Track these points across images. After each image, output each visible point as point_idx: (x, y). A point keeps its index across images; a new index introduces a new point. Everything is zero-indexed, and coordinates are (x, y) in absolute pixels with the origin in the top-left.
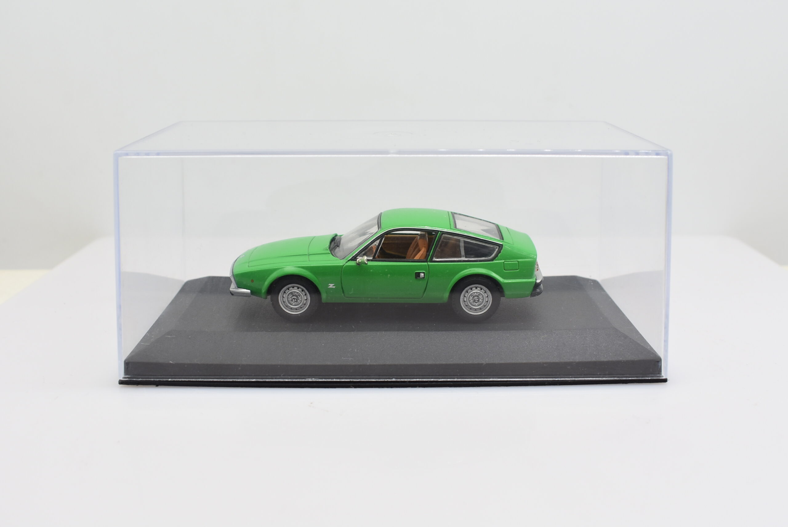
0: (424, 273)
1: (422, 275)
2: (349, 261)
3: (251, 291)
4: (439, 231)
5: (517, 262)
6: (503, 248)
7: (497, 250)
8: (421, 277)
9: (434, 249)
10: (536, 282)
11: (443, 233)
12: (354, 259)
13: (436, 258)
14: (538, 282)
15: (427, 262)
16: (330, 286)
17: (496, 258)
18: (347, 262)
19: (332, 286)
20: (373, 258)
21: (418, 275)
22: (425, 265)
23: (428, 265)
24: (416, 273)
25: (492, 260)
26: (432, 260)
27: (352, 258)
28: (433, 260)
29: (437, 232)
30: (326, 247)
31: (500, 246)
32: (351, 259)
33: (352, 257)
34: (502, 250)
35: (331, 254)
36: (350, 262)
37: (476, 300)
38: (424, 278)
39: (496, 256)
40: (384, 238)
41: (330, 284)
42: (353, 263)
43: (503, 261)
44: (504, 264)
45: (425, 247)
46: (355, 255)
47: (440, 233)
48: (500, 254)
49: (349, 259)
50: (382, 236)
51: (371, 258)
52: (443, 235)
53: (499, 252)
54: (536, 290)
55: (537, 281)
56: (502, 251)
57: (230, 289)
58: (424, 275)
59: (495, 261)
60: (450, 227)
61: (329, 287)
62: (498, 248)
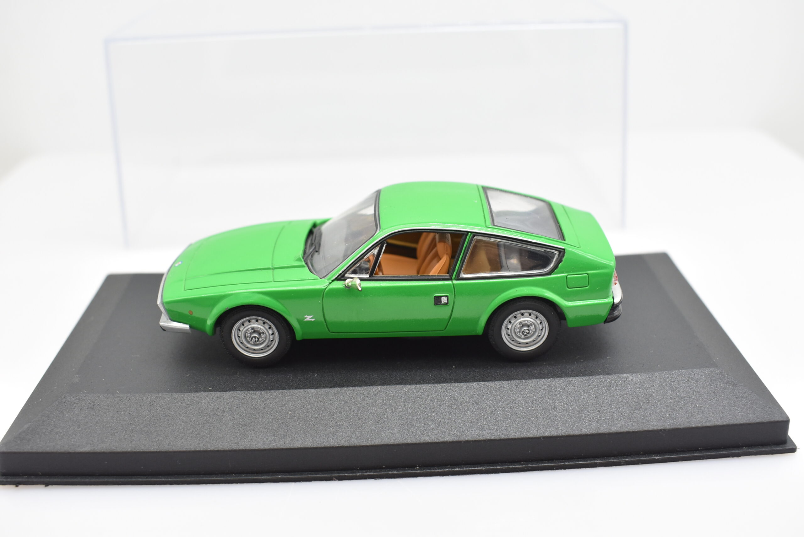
0: (447, 296)
1: (445, 300)
2: (333, 281)
3: (190, 327)
4: (468, 232)
5: (586, 275)
6: (565, 255)
7: (556, 257)
8: (442, 302)
9: (461, 260)
10: (614, 303)
11: (475, 234)
12: (341, 277)
13: (464, 274)
14: (617, 303)
15: (450, 279)
16: (306, 318)
17: (555, 271)
18: (330, 283)
19: (310, 319)
20: (370, 277)
21: (437, 300)
22: (449, 285)
23: (453, 284)
24: (435, 297)
25: (550, 273)
26: (459, 277)
27: (338, 276)
28: (461, 276)
29: (466, 233)
30: (299, 255)
31: (562, 252)
32: (336, 278)
33: (338, 274)
34: (565, 257)
35: (306, 268)
36: (336, 282)
37: (525, 332)
38: (447, 304)
39: (556, 267)
40: (385, 245)
41: (306, 316)
42: (339, 285)
43: (566, 274)
44: (568, 279)
45: (447, 254)
46: (343, 272)
47: (470, 235)
48: (561, 264)
49: (333, 279)
50: (382, 242)
51: (367, 276)
52: (475, 238)
53: (560, 261)
54: (613, 314)
55: (615, 301)
56: (564, 259)
57: (160, 324)
58: (448, 300)
59: (553, 276)
60: (484, 224)
61: (305, 320)
62: (558, 253)
